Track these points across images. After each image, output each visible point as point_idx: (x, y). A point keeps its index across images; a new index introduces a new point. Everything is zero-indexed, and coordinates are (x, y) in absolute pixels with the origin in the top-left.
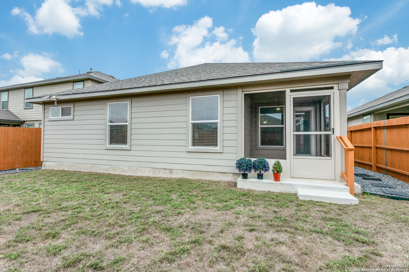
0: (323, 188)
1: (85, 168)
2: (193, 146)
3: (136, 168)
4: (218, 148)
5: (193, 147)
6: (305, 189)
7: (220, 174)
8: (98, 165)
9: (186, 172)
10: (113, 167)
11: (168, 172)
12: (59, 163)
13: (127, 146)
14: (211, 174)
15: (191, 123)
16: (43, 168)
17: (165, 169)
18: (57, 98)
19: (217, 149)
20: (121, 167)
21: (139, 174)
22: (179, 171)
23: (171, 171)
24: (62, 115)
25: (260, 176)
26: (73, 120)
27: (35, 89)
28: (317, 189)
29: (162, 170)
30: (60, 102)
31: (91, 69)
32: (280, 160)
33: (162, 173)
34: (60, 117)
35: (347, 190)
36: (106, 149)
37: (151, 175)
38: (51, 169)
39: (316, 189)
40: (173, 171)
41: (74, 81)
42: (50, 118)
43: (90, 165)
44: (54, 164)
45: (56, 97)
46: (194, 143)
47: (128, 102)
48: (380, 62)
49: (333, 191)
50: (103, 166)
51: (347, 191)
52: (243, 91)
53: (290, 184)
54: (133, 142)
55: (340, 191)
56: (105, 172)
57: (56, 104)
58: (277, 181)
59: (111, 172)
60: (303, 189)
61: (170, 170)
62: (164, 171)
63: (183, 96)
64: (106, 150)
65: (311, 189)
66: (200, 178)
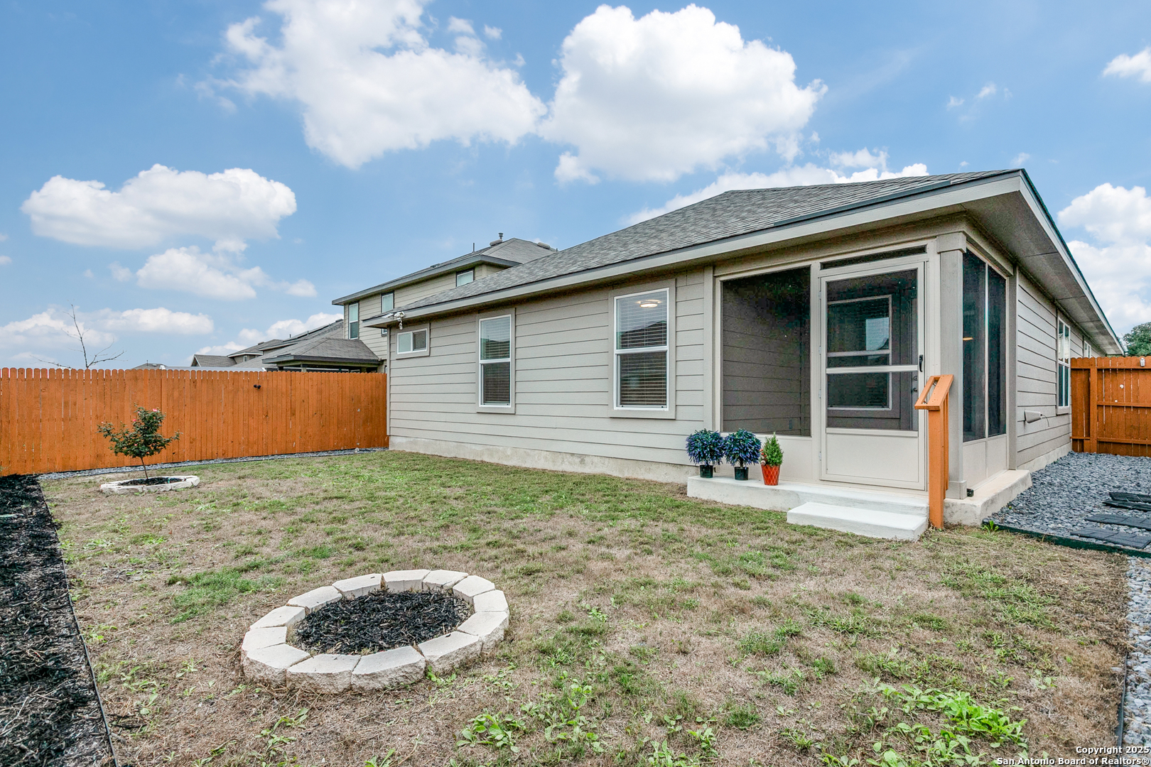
0: (863, 503)
1: (447, 450)
2: (621, 404)
3: (525, 452)
4: (666, 409)
5: (620, 408)
6: (824, 505)
7: (670, 468)
8: (466, 445)
9: (609, 462)
10: (488, 449)
11: (577, 460)
12: (412, 440)
13: (509, 406)
14: (654, 466)
15: (618, 355)
16: (390, 449)
17: (572, 454)
18: (402, 316)
19: (664, 411)
20: (501, 448)
21: (529, 465)
22: (596, 460)
23: (582, 458)
24: (415, 348)
25: (742, 474)
26: (429, 356)
27: (397, 294)
28: (850, 506)
29: (568, 456)
30: (408, 323)
31: (501, 235)
32: (778, 437)
33: (567, 463)
34: (411, 351)
35: (920, 512)
36: (478, 413)
37: (549, 466)
38: (401, 450)
39: (848, 506)
40: (587, 459)
41: (459, 271)
42: (398, 353)
43: (455, 444)
44: (404, 440)
45: (401, 314)
46: (625, 397)
47: (510, 315)
48: (1013, 174)
49: (888, 511)
50: (474, 447)
51: (919, 514)
52: (715, 275)
53: (793, 492)
54: (520, 398)
55: (902, 513)
56: (477, 459)
57: (401, 328)
58: (771, 485)
59: (487, 459)
60: (820, 504)
61: (580, 457)
62: (571, 459)
63: (600, 296)
64: (479, 415)
65: (837, 504)
66: (635, 476)
